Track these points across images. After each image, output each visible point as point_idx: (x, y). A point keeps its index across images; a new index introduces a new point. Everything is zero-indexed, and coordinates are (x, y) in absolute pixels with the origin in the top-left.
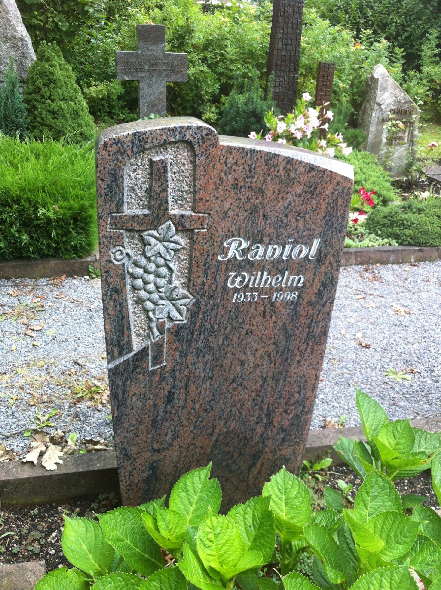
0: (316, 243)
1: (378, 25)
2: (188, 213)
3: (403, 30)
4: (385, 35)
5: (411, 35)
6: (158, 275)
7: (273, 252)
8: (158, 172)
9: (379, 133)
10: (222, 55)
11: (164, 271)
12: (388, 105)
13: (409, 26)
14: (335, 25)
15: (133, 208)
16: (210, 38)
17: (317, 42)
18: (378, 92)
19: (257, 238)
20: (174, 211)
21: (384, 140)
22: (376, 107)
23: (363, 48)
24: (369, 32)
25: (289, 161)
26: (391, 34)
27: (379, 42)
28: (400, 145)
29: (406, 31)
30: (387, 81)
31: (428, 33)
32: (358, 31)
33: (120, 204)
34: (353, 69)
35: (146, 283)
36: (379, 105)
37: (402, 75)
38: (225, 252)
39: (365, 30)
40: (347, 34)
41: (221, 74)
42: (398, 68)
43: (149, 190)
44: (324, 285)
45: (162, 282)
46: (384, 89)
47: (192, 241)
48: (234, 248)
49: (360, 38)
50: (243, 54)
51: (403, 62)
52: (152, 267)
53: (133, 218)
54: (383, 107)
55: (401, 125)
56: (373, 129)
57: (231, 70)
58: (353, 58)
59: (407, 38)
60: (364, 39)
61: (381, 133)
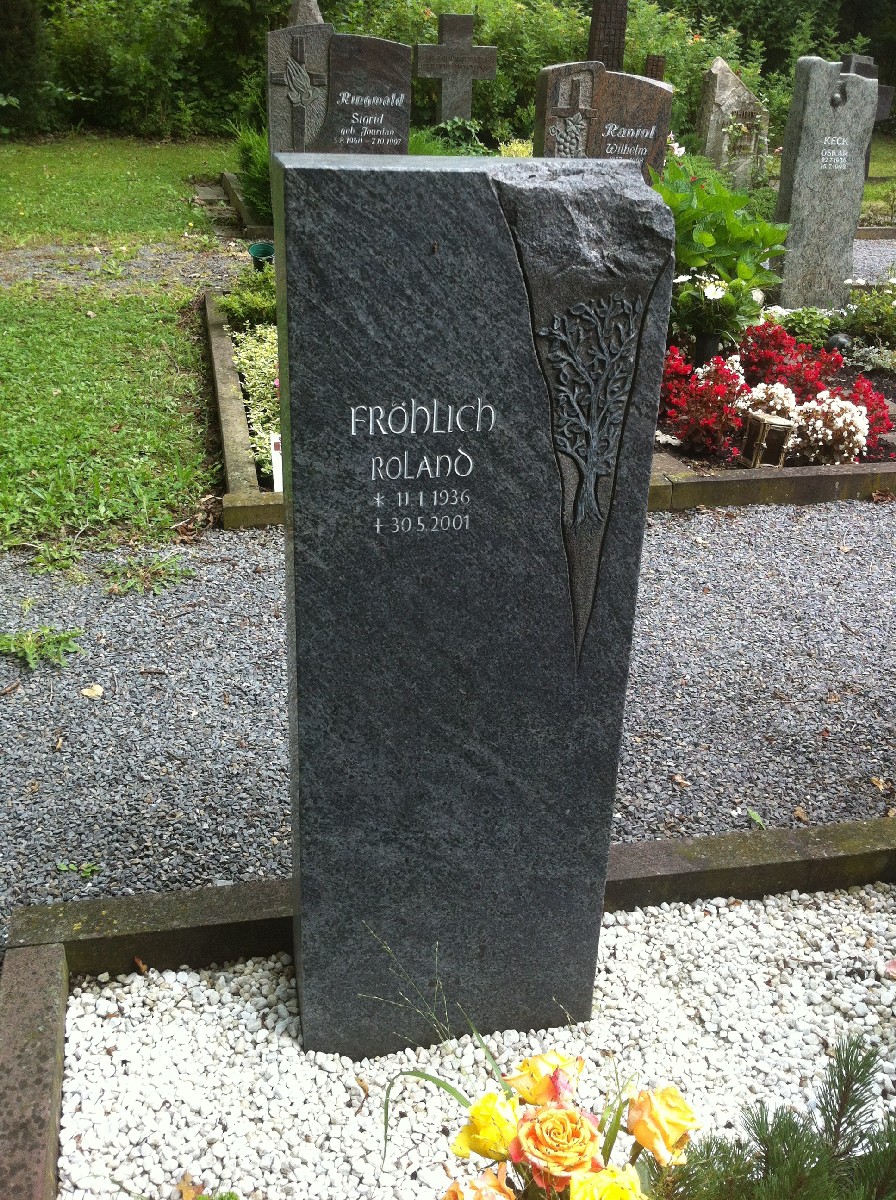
0: (653, 128)
1: (729, 9)
2: (588, 108)
3: (766, 15)
4: (738, 24)
5: (777, 22)
6: (572, 144)
7: (631, 133)
8: (575, 86)
9: (719, 141)
10: (518, 53)
11: (574, 141)
12: (730, 106)
13: (773, 9)
14: (667, 11)
15: (563, 104)
16: (503, 30)
17: (643, 34)
18: (717, 90)
19: (622, 124)
20: (582, 107)
21: (726, 149)
22: (715, 109)
23: (704, 40)
24: (712, 19)
25: (640, 81)
26: (749, 22)
27: (726, 32)
28: (746, 156)
29: (771, 16)
30: (727, 76)
31: (799, 18)
32: (699, 16)
33: (556, 103)
34: (691, 70)
35: (565, 147)
36: (719, 106)
37: (760, 79)
38: (605, 131)
39: (708, 16)
40: (682, 23)
41: (516, 79)
42: (754, 70)
43: (571, 95)
44: (658, 155)
45: (573, 147)
46: (725, 87)
47: (589, 124)
48: (611, 129)
49: (700, 28)
50: (544, 52)
51: (762, 60)
52: (569, 138)
53: (562, 110)
54: (723, 108)
55: (744, 129)
56: (711, 135)
57: (530, 73)
58: (690, 54)
59: (773, 26)
60: (706, 28)
61: (722, 140)
